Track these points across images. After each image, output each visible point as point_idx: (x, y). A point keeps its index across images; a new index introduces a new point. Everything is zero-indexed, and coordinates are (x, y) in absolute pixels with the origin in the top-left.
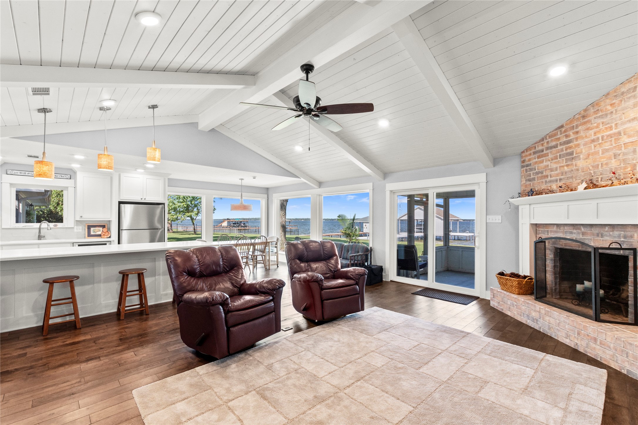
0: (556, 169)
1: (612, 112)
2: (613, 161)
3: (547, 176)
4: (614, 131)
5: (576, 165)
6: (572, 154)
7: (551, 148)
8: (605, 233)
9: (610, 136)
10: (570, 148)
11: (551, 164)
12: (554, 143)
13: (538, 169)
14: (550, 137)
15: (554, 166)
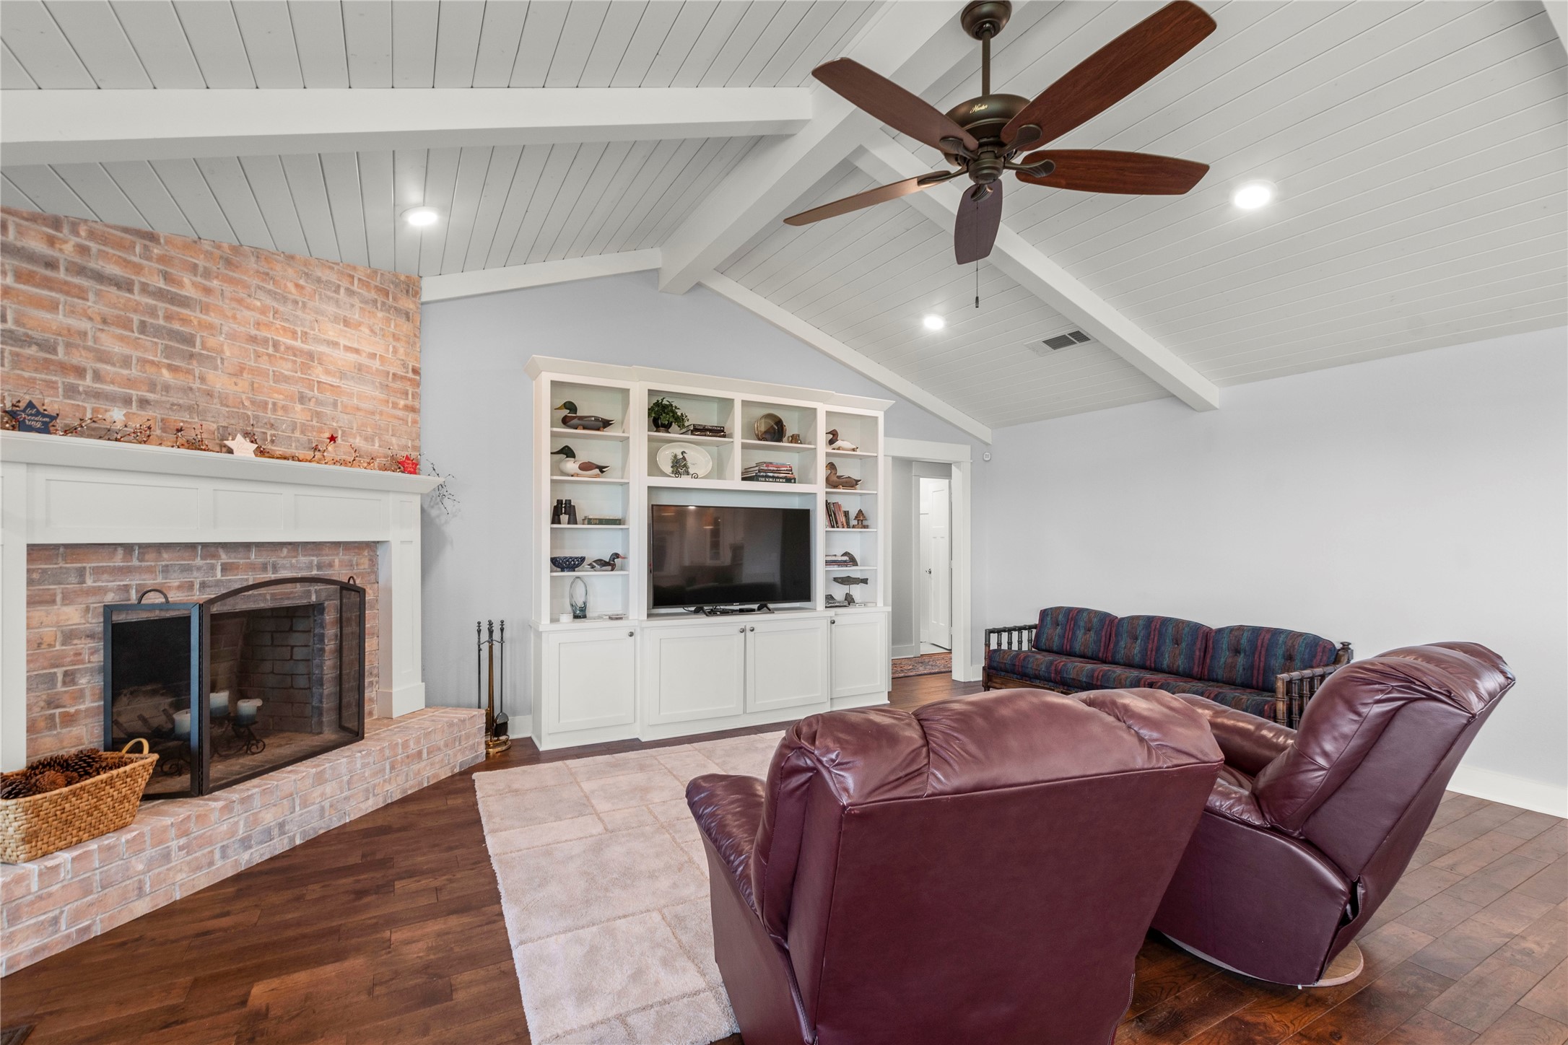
0: (126, 362)
1: (296, 302)
2: (298, 407)
3: (81, 372)
4: (298, 344)
5: (202, 379)
6: (189, 340)
7: (100, 277)
8: (281, 562)
9: (294, 351)
10: (184, 321)
11: (103, 336)
12: (113, 269)
13: (17, 322)
14: (92, 235)
15: (117, 348)
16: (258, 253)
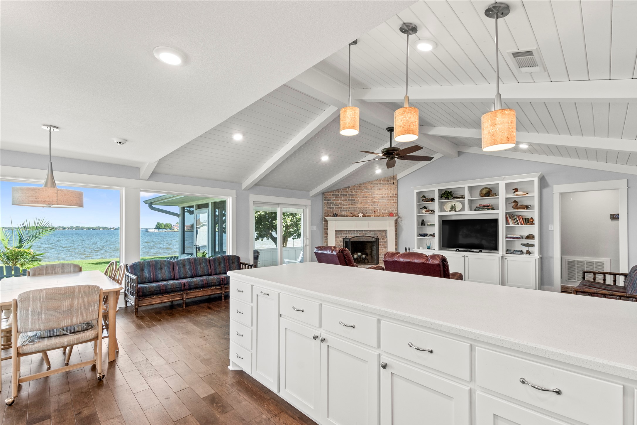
0: (346, 205)
1: (370, 189)
2: (371, 207)
3: (341, 208)
4: (371, 196)
5: (356, 205)
6: (354, 200)
7: (343, 195)
8: (368, 233)
9: (370, 197)
10: (353, 197)
11: (344, 203)
12: (345, 193)
13: (335, 203)
14: (343, 190)
15: (345, 204)
16: (364, 184)
